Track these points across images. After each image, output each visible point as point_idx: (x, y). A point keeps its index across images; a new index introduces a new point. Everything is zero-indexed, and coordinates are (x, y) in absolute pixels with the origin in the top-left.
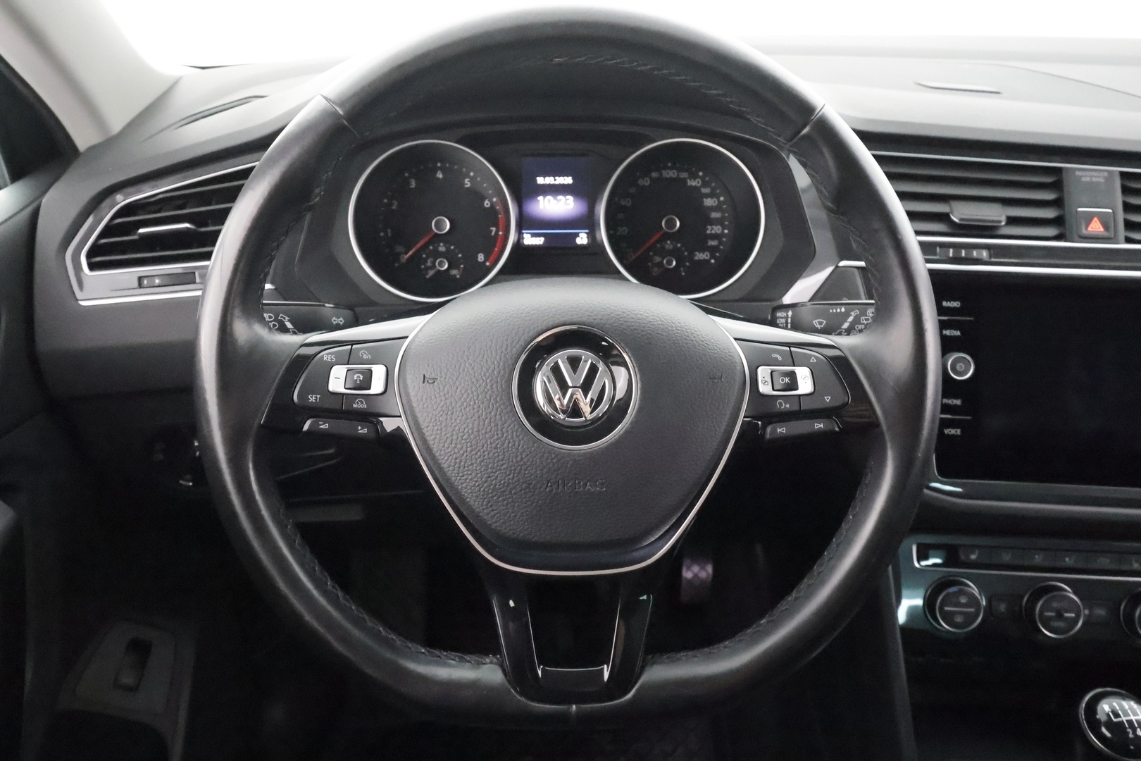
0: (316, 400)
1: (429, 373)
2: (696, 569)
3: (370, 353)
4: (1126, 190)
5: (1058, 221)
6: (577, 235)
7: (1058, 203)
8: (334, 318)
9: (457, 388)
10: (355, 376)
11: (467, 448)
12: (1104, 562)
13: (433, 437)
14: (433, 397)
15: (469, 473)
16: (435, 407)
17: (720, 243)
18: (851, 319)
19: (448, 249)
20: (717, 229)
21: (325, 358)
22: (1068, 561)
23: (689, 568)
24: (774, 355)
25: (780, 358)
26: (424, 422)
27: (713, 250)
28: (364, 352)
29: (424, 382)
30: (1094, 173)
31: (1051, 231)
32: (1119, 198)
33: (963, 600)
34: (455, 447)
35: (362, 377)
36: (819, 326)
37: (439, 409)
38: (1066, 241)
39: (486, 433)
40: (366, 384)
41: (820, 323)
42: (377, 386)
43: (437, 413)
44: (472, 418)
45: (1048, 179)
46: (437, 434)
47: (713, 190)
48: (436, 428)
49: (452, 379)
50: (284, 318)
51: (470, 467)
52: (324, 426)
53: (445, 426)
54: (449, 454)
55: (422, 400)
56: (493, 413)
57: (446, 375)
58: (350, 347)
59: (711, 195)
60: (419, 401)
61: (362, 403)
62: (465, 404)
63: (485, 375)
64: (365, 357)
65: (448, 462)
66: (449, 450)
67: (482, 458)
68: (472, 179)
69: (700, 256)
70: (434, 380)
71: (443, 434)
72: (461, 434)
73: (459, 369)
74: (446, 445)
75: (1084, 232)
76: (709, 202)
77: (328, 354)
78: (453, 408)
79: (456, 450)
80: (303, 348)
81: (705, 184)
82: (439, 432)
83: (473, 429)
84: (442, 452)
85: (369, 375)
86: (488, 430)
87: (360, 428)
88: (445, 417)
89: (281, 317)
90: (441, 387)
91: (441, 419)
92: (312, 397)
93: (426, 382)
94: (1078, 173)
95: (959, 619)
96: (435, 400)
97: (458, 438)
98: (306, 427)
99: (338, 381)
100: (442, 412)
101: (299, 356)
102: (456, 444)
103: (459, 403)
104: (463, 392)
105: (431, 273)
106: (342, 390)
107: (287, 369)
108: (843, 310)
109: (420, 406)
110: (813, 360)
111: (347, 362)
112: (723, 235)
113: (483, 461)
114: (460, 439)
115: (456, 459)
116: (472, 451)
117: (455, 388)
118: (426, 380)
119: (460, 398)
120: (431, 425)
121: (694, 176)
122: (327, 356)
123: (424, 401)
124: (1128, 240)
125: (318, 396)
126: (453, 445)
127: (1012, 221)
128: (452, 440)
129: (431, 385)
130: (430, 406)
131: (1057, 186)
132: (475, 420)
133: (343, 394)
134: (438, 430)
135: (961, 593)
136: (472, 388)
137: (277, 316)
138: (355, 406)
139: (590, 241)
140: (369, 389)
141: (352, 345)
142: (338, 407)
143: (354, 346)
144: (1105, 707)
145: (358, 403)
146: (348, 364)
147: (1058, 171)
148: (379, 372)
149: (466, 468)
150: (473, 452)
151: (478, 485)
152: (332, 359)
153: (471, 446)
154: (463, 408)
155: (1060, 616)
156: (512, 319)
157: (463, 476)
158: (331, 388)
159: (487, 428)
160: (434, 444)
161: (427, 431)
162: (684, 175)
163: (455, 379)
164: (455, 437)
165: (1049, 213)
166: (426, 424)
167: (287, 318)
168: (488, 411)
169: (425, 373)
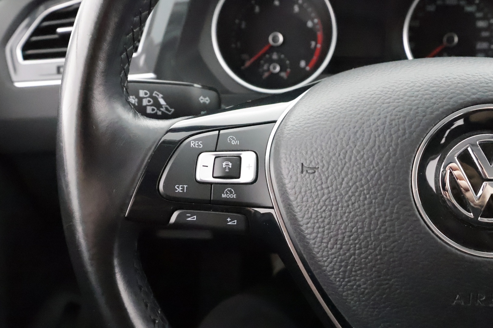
0: (183, 190)
1: (308, 162)
3: (238, 139)
8: (201, 97)
9: (343, 179)
10: (224, 164)
11: (355, 250)
13: (314, 235)
14: (314, 190)
15: (357, 278)
16: (316, 201)
19: (279, 57)
21: (192, 144)
26: (303, 217)
28: (232, 138)
29: (302, 172)
34: (341, 248)
35: (230, 164)
37: (321, 203)
39: (379, 234)
40: (236, 172)
42: (247, 174)
43: (319, 207)
44: (361, 215)
46: (318, 232)
48: (317, 225)
49: (337, 170)
50: (158, 95)
51: (358, 272)
52: (192, 219)
53: (328, 224)
54: (333, 256)
55: (300, 192)
56: (388, 211)
57: (329, 164)
58: (217, 132)
60: (297, 193)
61: (231, 192)
62: (353, 198)
63: (377, 164)
64: (234, 143)
65: (331, 265)
66: (333, 251)
67: (373, 263)
68: (301, 7)
70: (314, 168)
71: (326, 232)
72: (348, 234)
73: (344, 158)
74: (329, 246)
77: (195, 140)
78: (338, 204)
79: (341, 252)
80: (169, 134)
82: (321, 230)
83: (362, 228)
84: (325, 253)
85: (238, 163)
86: (382, 231)
87: (229, 219)
88: (328, 213)
89: (156, 94)
90: (324, 178)
91: (323, 215)
92: (178, 187)
93: (304, 173)
96: (316, 193)
97: (344, 238)
98: (173, 219)
99: (205, 169)
100: (324, 208)
101: (164, 142)
102: (342, 245)
103: (346, 198)
104: (350, 184)
105: (266, 74)
106: (209, 178)
107: (153, 157)
109: (298, 200)
111: (214, 149)
113: (374, 266)
114: (346, 239)
115: (342, 261)
116: (361, 253)
117: (340, 180)
118: (305, 169)
119: (347, 192)
120: (312, 221)
122: (194, 142)
123: (303, 194)
125: (185, 186)
126: (339, 246)
128: (337, 240)
129: (311, 176)
130: (310, 200)
132: (366, 218)
133: (211, 184)
134: (319, 227)
136: (361, 180)
137: (151, 93)
138: (224, 196)
140: (239, 177)
141: (219, 130)
142: (207, 197)
143: (222, 132)
145: (227, 193)
146: (216, 151)
149: (353, 273)
150: (362, 256)
151: (368, 293)
152: (199, 145)
153: (360, 248)
154: (350, 203)
156: (406, 98)
157: (349, 282)
158: (198, 177)
159: (380, 228)
160: (315, 244)
161: (307, 228)
163: (339, 168)
164: (340, 237)
166: (305, 221)
167: (161, 95)
168: (383, 208)
169: (303, 161)
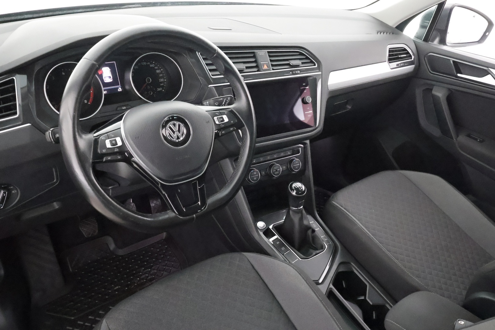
1: (136, 136)
2: (155, 202)
3: (113, 135)
4: (270, 56)
5: (257, 67)
6: (118, 88)
7: (256, 62)
10: (112, 142)
12: (282, 154)
17: (164, 84)
18: (224, 101)
20: (162, 80)
22: (275, 156)
23: (152, 203)
24: (216, 114)
25: (218, 114)
27: (163, 87)
28: (111, 135)
30: (262, 53)
31: (255, 69)
32: (268, 58)
33: (255, 173)
35: (114, 142)
36: (217, 105)
38: (260, 72)
40: (116, 143)
41: (217, 104)
42: (120, 143)
45: (252, 55)
47: (159, 67)
52: (109, 158)
55: (136, 144)
57: (142, 135)
58: (107, 134)
59: (158, 69)
69: (159, 89)
75: (263, 69)
76: (158, 71)
80: (95, 138)
81: (156, 66)
87: (118, 157)
90: (141, 139)
92: (103, 151)
94: (258, 53)
95: (255, 179)
96: (140, 143)
98: (104, 160)
99: (108, 145)
101: (95, 140)
106: (110, 147)
108: (222, 99)
110: (226, 113)
111: (108, 139)
112: (164, 81)
121: (152, 63)
122: (102, 138)
124: (273, 69)
125: (105, 150)
127: (247, 68)
129: (138, 139)
131: (254, 57)
135: (254, 171)
139: (123, 90)
140: (118, 145)
142: (111, 152)
144: (294, 185)
145: (116, 150)
147: (254, 53)
148: (118, 140)
152: (104, 139)
155: (277, 171)
158: (107, 147)
162: (149, 63)
165: (254, 65)
